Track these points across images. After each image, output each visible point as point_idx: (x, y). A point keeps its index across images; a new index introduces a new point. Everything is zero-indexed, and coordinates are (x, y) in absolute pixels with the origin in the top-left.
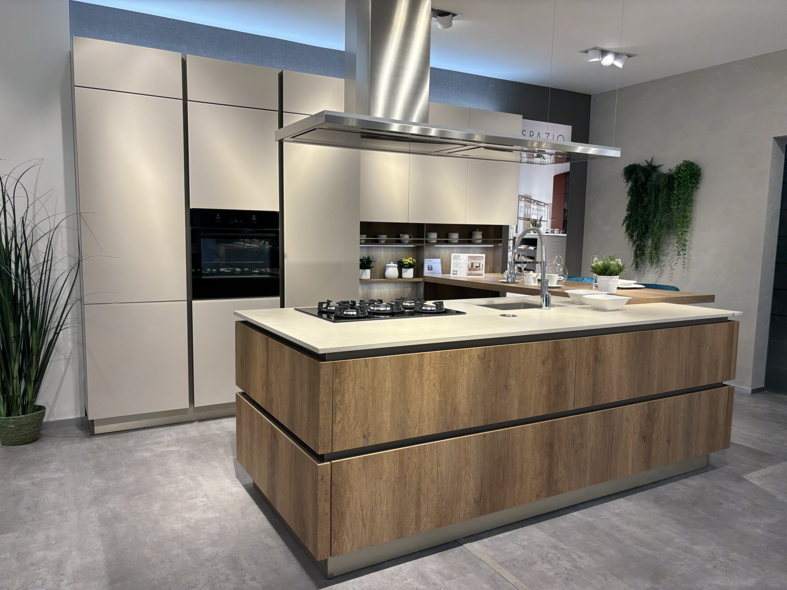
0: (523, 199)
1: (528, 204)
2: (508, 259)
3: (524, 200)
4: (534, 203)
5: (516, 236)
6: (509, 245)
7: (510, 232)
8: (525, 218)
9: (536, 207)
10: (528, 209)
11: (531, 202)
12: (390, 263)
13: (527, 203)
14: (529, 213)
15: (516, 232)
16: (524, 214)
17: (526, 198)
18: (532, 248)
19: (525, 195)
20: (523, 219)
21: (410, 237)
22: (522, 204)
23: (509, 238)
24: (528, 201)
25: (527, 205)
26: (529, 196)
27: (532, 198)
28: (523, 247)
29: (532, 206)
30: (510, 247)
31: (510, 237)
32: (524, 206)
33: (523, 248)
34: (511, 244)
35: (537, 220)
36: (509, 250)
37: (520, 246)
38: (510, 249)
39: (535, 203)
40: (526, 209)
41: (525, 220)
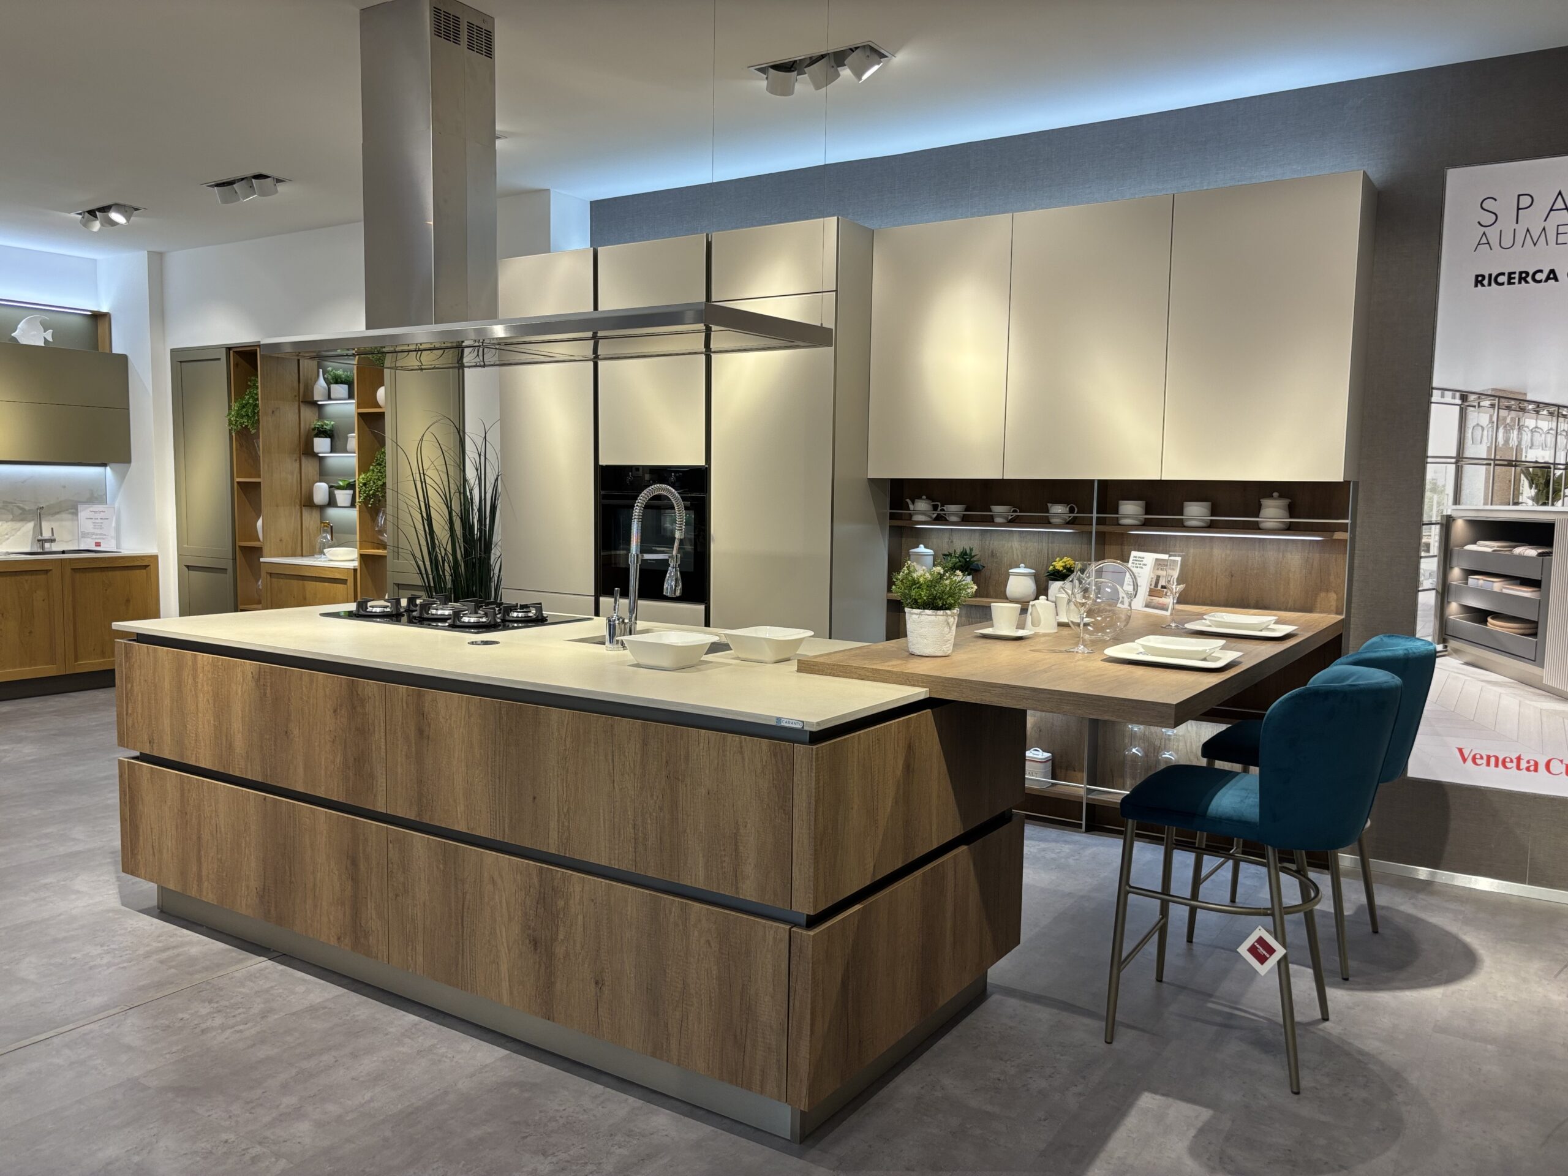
0: (1486, 403)
1: (1509, 416)
2: (1422, 578)
3: (1493, 406)
4: (1537, 412)
5: (1454, 514)
6: (1424, 540)
7: (1426, 501)
8: (1495, 460)
9: (1545, 424)
10: (1507, 432)
11: (1523, 410)
12: (1019, 567)
13: (1503, 413)
14: (1514, 442)
15: (1457, 500)
16: (1489, 448)
17: (1499, 397)
18: (1531, 552)
19: (1493, 390)
20: (1485, 462)
21: (1072, 511)
22: (1480, 417)
23: (1425, 519)
24: (1508, 408)
25: (1505, 419)
26: (1511, 392)
27: (1529, 397)
28: (1486, 547)
29: (1530, 422)
30: (1428, 546)
31: (1431, 517)
32: (1491, 422)
33: (1489, 550)
34: (1432, 536)
35: (1554, 464)
36: (1423, 554)
37: (1474, 543)
38: (1428, 551)
39: (1545, 412)
40: (1501, 430)
41: (1496, 465)
